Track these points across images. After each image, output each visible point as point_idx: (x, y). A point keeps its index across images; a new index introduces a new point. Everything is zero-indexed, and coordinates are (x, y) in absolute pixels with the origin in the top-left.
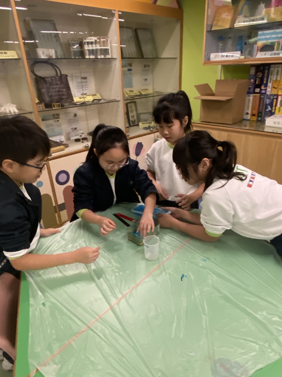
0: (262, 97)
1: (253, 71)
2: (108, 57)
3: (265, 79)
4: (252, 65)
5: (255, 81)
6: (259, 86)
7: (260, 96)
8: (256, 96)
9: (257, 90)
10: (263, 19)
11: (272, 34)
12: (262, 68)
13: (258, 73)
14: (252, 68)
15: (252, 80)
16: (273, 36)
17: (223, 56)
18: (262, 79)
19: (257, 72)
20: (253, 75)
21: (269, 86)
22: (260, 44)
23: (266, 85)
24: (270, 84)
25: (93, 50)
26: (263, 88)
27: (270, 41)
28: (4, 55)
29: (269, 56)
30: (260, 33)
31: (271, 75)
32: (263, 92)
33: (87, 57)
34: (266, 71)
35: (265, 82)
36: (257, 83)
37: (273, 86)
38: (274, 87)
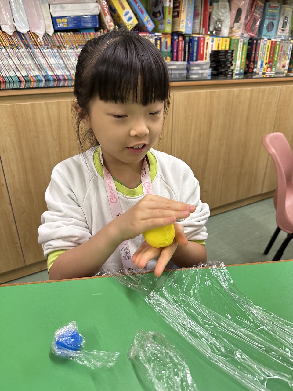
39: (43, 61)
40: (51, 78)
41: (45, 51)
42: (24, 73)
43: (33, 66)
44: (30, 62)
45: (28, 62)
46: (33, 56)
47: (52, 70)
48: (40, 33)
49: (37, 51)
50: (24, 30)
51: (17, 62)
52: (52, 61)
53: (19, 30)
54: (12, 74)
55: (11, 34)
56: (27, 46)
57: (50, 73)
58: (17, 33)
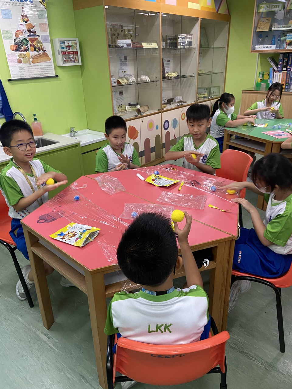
1: (281, 57)
2: (191, 47)
3: (290, 62)
4: (281, 54)
5: (283, 63)
7: (287, 72)
8: (284, 73)
12: (287, 55)
15: (281, 62)
17: (264, 47)
19: (284, 57)
20: (282, 59)
22: (288, 41)
23: (291, 66)
26: (288, 67)
28: (151, 45)
30: (288, 34)
32: (289, 70)
33: (179, 47)
35: (290, 64)
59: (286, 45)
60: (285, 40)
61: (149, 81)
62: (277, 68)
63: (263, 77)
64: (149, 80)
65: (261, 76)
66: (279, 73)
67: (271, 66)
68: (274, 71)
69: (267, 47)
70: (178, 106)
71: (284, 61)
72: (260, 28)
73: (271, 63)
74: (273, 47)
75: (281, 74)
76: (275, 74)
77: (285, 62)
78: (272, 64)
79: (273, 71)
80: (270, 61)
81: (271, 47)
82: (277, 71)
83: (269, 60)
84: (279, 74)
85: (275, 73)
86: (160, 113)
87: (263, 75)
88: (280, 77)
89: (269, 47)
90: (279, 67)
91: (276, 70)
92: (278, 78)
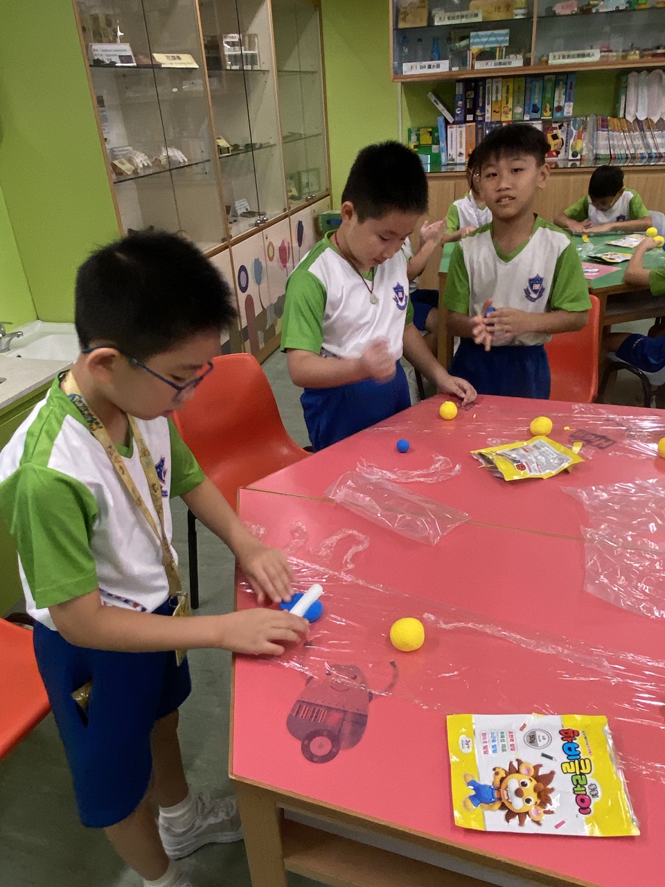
0: (479, 126)
1: (459, 89)
2: (257, 67)
3: (481, 100)
4: (459, 81)
5: (465, 104)
6: (472, 111)
7: (476, 126)
8: (470, 126)
9: (470, 117)
10: (476, 15)
11: (490, 36)
12: (473, 84)
13: (469, 92)
14: (457, 84)
15: (460, 103)
16: (493, 39)
17: (422, 67)
18: (475, 101)
19: (466, 89)
20: (461, 95)
21: (488, 111)
22: (475, 49)
23: (483, 109)
24: (488, 108)
25: (235, 56)
26: (478, 113)
27: (488, 46)
28: (178, 61)
29: (493, 67)
30: (472, 34)
31: (489, 94)
32: (480, 119)
33: (228, 68)
34: (481, 88)
35: (481, 105)
36: (468, 107)
37: (493, 110)
38: (495, 111)
39: (650, 141)
40: (654, 156)
41: (655, 133)
42: (632, 151)
43: (641, 145)
44: (640, 142)
45: (638, 142)
46: (644, 137)
47: (657, 149)
48: (655, 120)
49: (648, 134)
50: (642, 118)
51: (629, 141)
52: (659, 141)
53: (639, 118)
54: (623, 152)
55: (631, 121)
56: (642, 130)
57: (654, 151)
58: (637, 120)
59: (473, 59)
60: (468, 47)
61: (184, 161)
62: (453, 115)
63: (418, 140)
64: (186, 160)
65: (414, 138)
66: (460, 127)
67: (440, 114)
68: (447, 123)
69: (429, 67)
70: (257, 224)
71: (466, 99)
72: (404, 19)
73: (438, 104)
74: (443, 67)
75: (464, 129)
76: (449, 130)
77: (468, 100)
78: (440, 107)
79: (443, 125)
80: (435, 101)
81: (438, 66)
82: (454, 123)
83: (433, 98)
84: (459, 129)
85: (450, 128)
86: (226, 247)
87: (418, 136)
88: (461, 138)
89: (434, 66)
90: (458, 113)
91: (451, 122)
92: (459, 139)
